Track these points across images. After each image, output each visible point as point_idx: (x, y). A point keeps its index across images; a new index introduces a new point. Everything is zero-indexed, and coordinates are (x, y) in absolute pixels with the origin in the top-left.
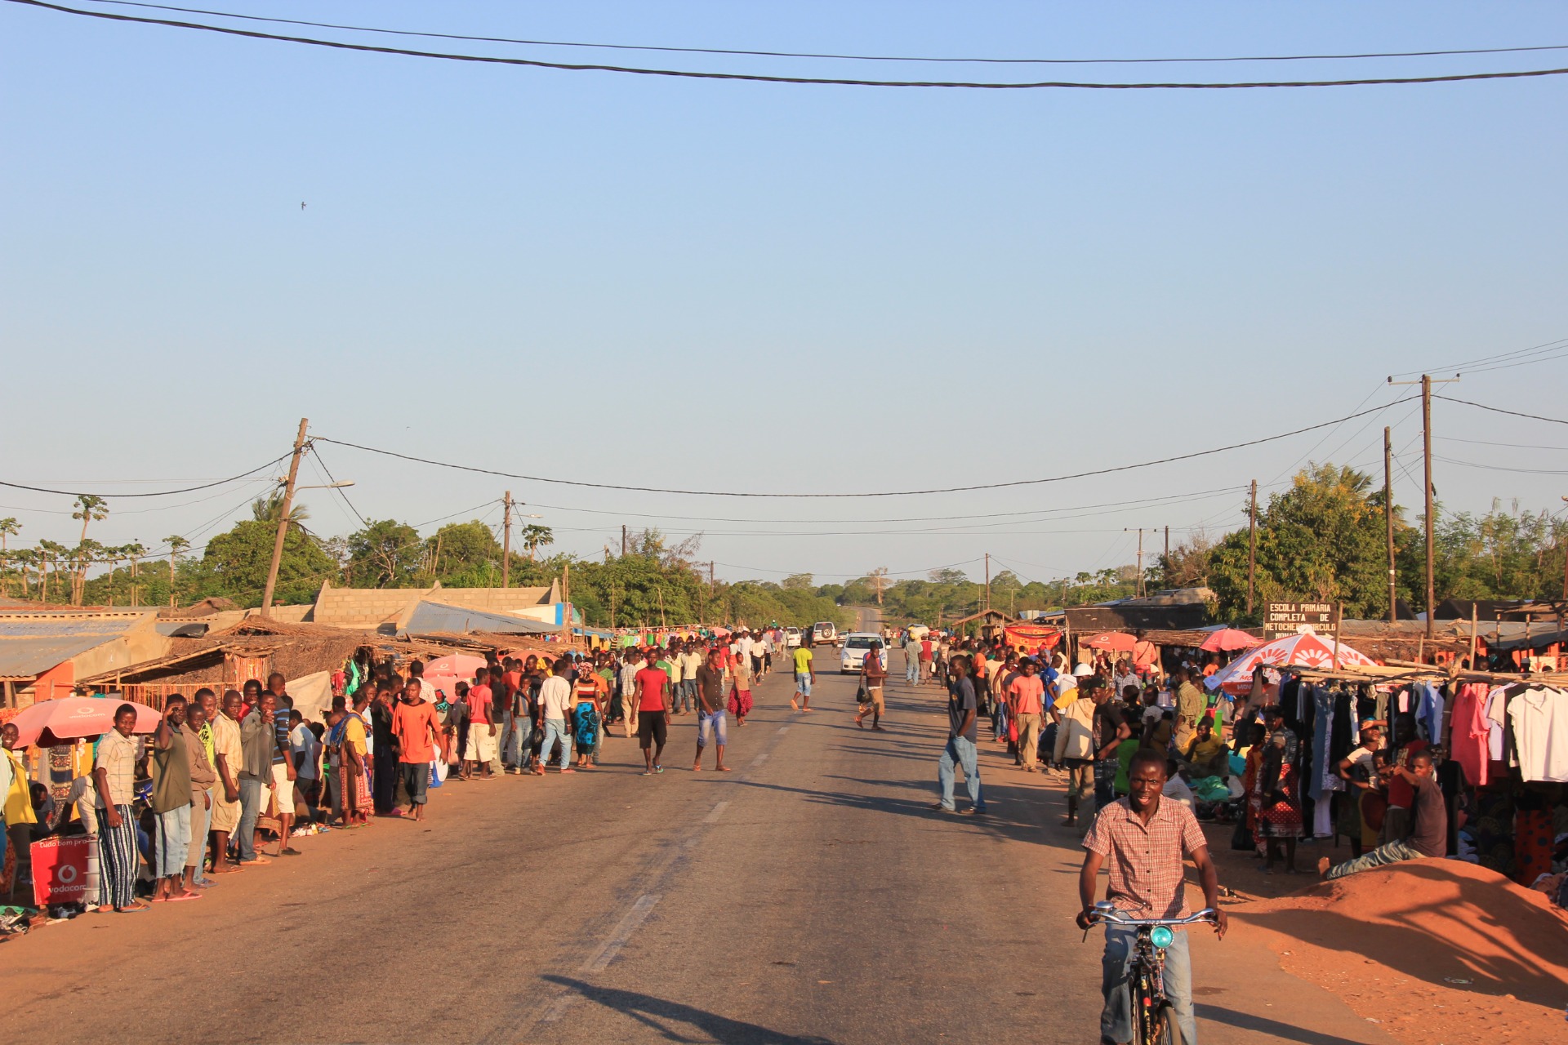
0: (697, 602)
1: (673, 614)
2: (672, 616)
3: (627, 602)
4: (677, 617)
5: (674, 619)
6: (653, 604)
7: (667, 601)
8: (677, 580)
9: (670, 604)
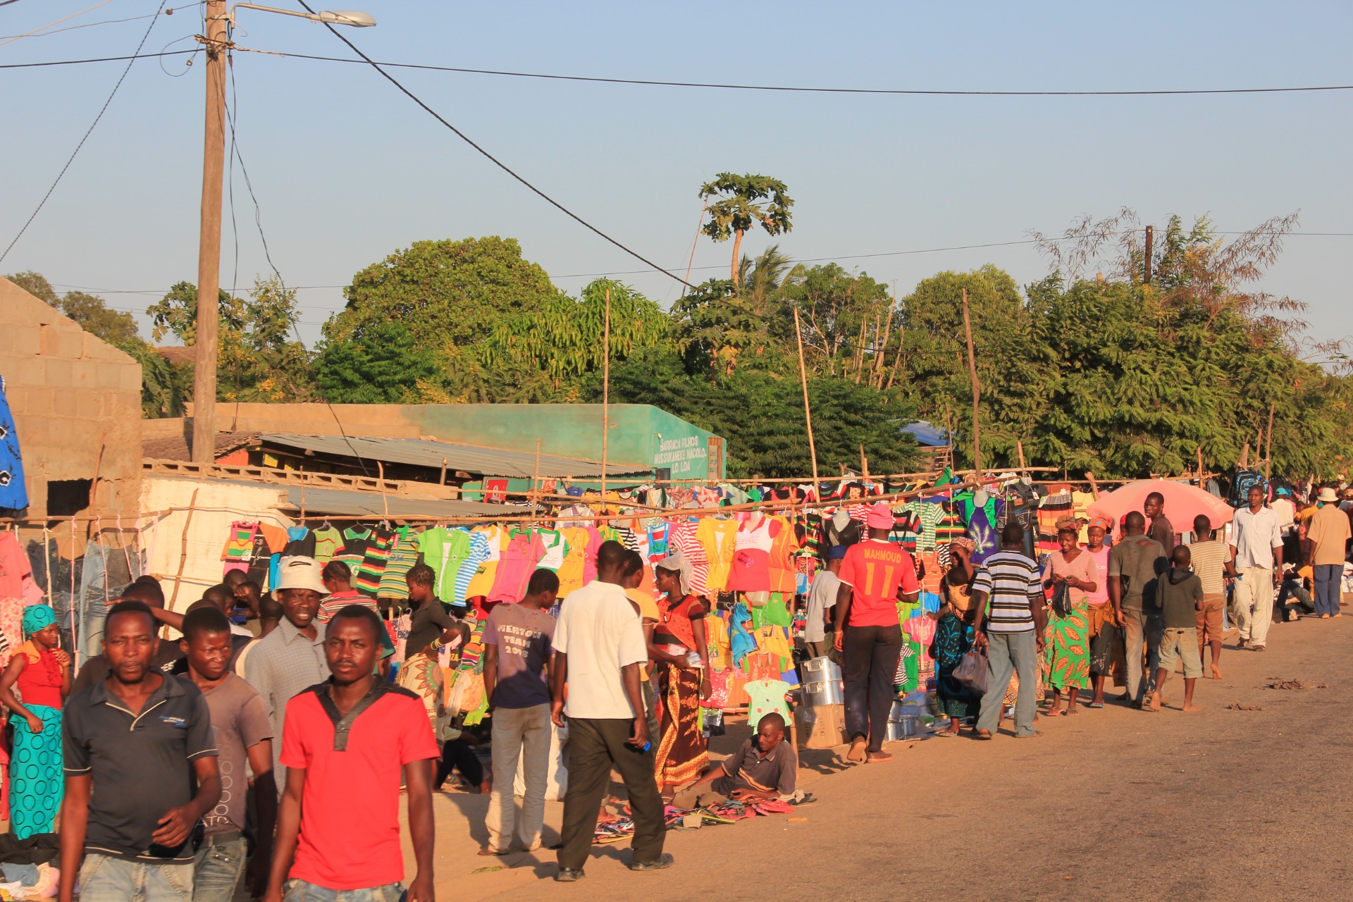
0: (1256, 403)
1: (1181, 435)
2: (1177, 442)
3: (1063, 400)
4: (1191, 444)
5: (1183, 450)
6: (1124, 408)
7: (1165, 399)
8: (1198, 342)
9: (1173, 406)
